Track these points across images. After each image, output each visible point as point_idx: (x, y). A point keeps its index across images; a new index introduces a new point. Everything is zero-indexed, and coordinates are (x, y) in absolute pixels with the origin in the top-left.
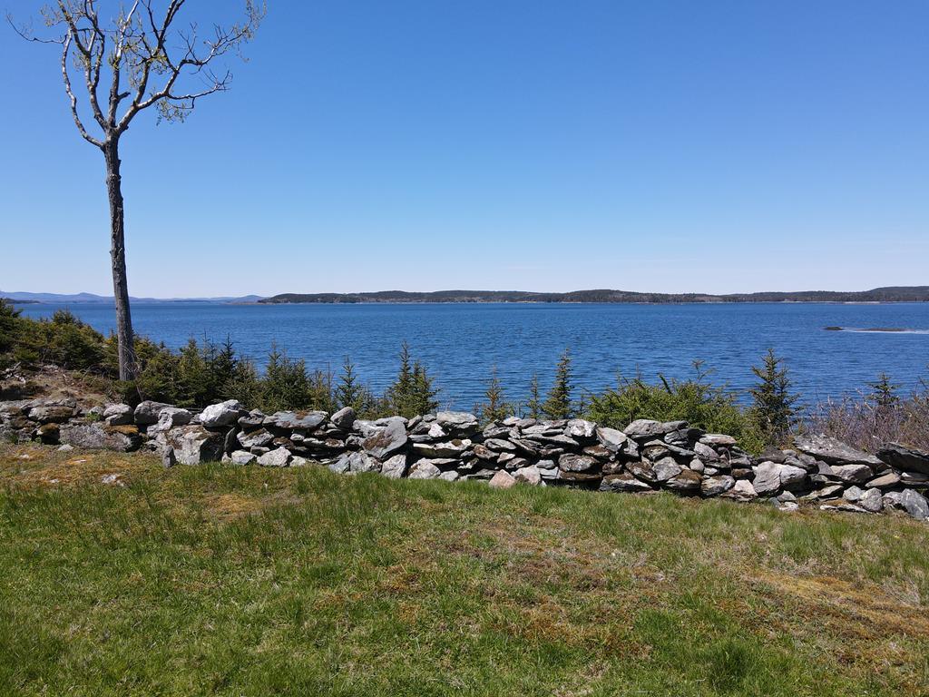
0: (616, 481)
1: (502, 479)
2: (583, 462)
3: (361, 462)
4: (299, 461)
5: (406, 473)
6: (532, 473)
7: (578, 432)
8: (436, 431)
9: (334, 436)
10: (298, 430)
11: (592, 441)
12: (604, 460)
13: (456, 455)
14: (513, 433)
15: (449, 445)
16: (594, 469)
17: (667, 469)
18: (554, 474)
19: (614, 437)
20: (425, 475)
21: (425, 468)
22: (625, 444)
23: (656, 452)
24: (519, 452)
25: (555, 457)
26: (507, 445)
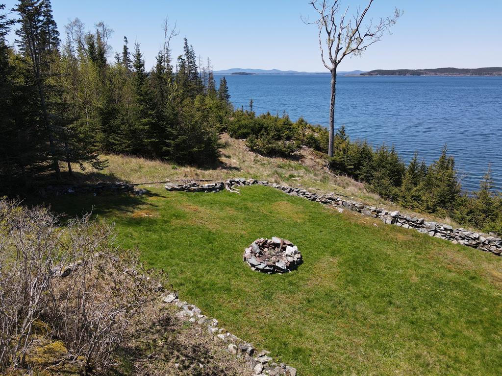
0: (481, 248)
1: (455, 242)
2: (474, 242)
3: (424, 231)
4: (411, 227)
5: (434, 235)
6: (462, 242)
7: (475, 236)
8: (442, 228)
9: (419, 224)
10: (411, 221)
11: (478, 239)
12: (480, 243)
13: (446, 234)
14: (460, 232)
15: (445, 232)
16: (476, 244)
17: (493, 248)
18: (467, 243)
19: (483, 239)
20: (438, 237)
21: (438, 235)
22: (485, 241)
23: (492, 244)
24: (460, 237)
25: (469, 240)
26: (458, 235)
